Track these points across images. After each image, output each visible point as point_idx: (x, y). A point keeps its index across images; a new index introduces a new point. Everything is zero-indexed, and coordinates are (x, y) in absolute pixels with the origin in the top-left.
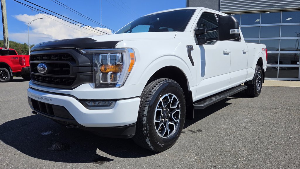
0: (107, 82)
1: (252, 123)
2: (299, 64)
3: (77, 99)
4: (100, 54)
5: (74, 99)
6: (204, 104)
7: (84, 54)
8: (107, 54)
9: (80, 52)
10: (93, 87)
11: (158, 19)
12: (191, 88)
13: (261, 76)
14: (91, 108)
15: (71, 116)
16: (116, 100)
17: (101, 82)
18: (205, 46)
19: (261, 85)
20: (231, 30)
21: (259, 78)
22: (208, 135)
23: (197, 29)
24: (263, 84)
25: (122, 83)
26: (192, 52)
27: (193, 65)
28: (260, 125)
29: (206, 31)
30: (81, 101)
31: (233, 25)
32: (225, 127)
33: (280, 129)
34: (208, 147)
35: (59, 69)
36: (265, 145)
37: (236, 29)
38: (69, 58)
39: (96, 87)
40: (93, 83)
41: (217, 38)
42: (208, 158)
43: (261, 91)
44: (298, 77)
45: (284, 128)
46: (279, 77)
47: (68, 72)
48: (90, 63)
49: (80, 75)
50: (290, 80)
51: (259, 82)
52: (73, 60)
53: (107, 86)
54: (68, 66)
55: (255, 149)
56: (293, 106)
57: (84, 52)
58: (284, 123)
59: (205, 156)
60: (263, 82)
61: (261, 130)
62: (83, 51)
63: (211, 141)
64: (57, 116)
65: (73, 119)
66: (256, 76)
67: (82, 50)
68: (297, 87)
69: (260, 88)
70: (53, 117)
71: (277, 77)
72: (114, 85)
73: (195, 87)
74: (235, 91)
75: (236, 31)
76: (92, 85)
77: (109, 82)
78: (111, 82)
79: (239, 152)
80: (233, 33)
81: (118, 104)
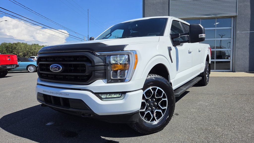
0: (117, 78)
1: (213, 106)
2: (230, 59)
3: (93, 93)
4: (111, 55)
5: (91, 93)
6: (178, 93)
7: (98, 56)
8: (117, 55)
9: (94, 54)
10: (106, 83)
11: (137, 25)
12: (171, 81)
13: (209, 69)
14: (104, 100)
15: (88, 108)
16: (125, 92)
17: (112, 78)
18: (178, 47)
19: (208, 76)
20: (200, 35)
21: (207, 70)
22: (185, 118)
23: (172, 33)
24: (210, 75)
25: (129, 79)
26: (171, 52)
27: (172, 62)
28: (220, 107)
29: (179, 35)
30: (96, 94)
31: (201, 32)
32: (195, 110)
33: (236, 110)
34: (190, 127)
35: (73, 68)
36: (230, 122)
37: (203, 34)
38: (84, 59)
39: (108, 82)
40: (106, 79)
41: (189, 41)
42: (194, 135)
43: (209, 81)
44: (229, 69)
45: (238, 109)
46: (216, 69)
47: (84, 71)
48: (103, 63)
49: (96, 73)
50: (224, 72)
51: (207, 74)
52: (90, 61)
53: (116, 81)
54: (84, 66)
55: (224, 126)
56: (236, 92)
58: (236, 105)
59: (191, 134)
60: (210, 74)
61: (222, 111)
62: (98, 54)
63: (190, 122)
64: (73, 107)
65: (89, 109)
66: (206, 69)
67: (96, 53)
68: (231, 77)
69: (208, 78)
70: (69, 108)
71: (214, 69)
72: (122, 81)
73: (173, 80)
74: (195, 82)
75: (203, 35)
76: (104, 81)
77: (119, 78)
78: (120, 78)
79: (215, 129)
80: (201, 37)
81: (128, 96)
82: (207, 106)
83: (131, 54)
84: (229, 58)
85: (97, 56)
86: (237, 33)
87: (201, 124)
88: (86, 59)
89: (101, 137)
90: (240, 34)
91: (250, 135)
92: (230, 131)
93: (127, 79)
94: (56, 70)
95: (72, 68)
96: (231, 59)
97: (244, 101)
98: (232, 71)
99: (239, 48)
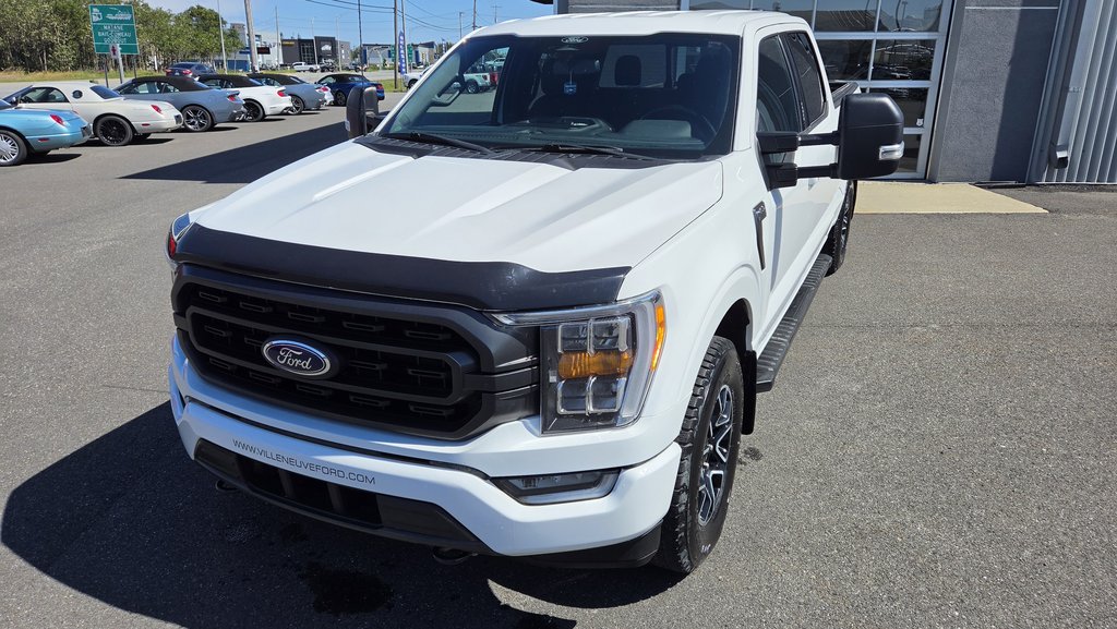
0: (583, 412)
2: (922, 126)
3: (485, 477)
4: (560, 322)
5: (476, 478)
7: (510, 329)
8: (587, 321)
9: (491, 323)
10: (539, 432)
14: (530, 498)
15: (467, 534)
16: (618, 470)
17: (561, 411)
19: (846, 231)
20: (883, 149)
21: (846, 210)
22: (788, 471)
25: (633, 413)
27: (763, 266)
28: (906, 406)
29: (798, 144)
30: (501, 483)
32: (815, 425)
34: (814, 521)
38: (441, 337)
39: (546, 429)
40: (538, 415)
42: (836, 567)
44: (914, 168)
47: (445, 388)
48: (528, 356)
49: (497, 401)
56: (954, 309)
57: (508, 322)
62: (505, 320)
65: (472, 539)
67: (499, 317)
70: (377, 528)
72: (608, 420)
74: (813, 290)
76: (531, 426)
77: (590, 408)
78: (596, 411)
79: (904, 530)
80: (888, 157)
81: (630, 483)
82: (856, 399)
83: (643, 309)
84: (919, 122)
85: (500, 327)
86: (966, 14)
87: (851, 506)
88: (448, 336)
89: (492, 585)
90: (978, 16)
91: (1027, 553)
92: (959, 533)
93: (625, 414)
94: (299, 368)
95: (378, 367)
96: (925, 125)
97: (988, 364)
98: (923, 177)
99: (964, 82)
